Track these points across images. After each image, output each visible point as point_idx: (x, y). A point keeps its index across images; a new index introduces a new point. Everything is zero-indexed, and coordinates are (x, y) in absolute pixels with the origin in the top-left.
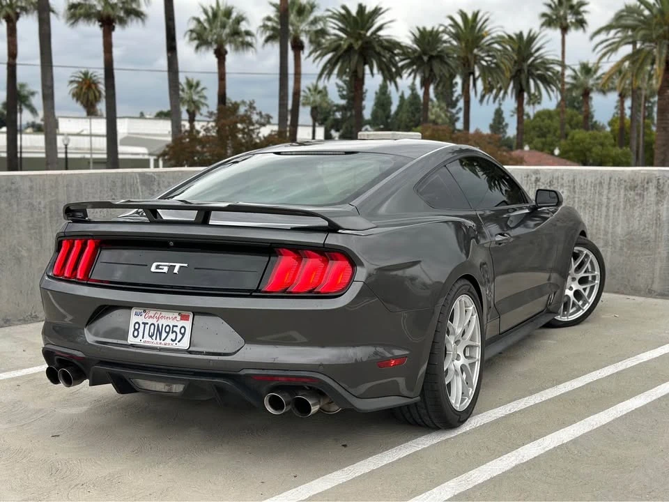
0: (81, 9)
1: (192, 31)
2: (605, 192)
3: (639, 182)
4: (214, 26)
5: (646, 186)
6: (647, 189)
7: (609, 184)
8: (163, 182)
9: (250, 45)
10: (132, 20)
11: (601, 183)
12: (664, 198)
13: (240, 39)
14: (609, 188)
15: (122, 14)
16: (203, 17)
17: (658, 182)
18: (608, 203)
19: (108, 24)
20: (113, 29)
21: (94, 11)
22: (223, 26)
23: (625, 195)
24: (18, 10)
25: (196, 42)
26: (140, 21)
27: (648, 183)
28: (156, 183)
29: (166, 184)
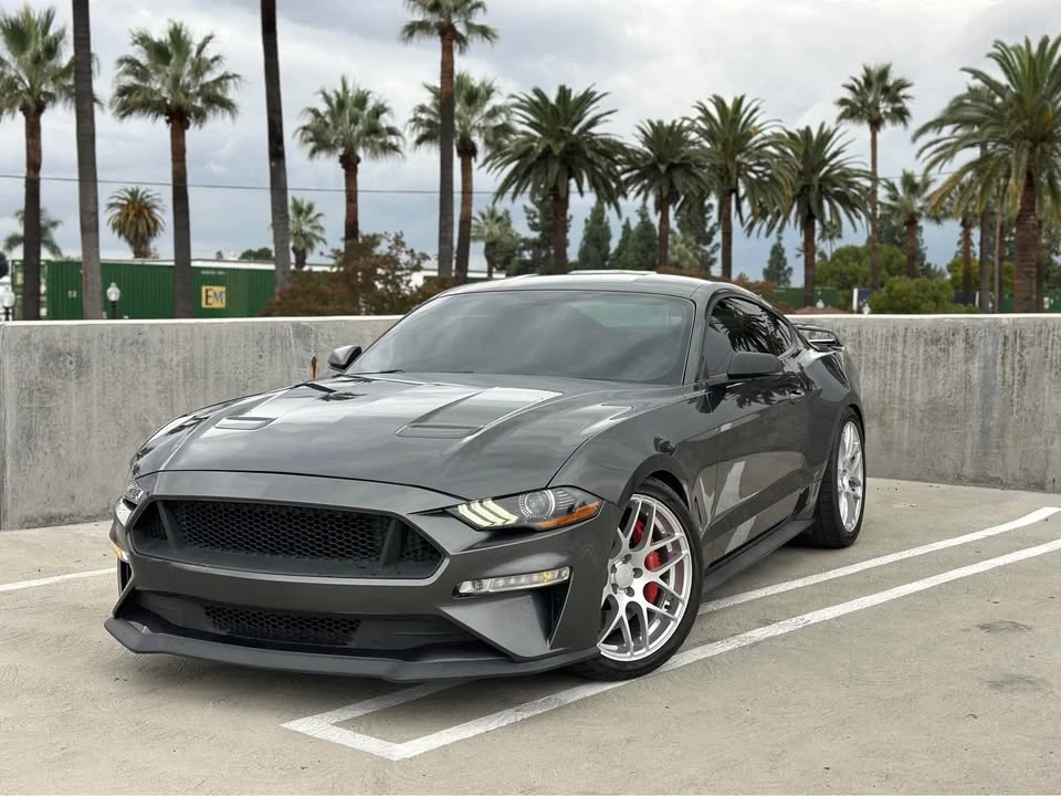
0: (138, 94)
1: (305, 128)
2: (900, 349)
3: (942, 334)
4: (340, 120)
5: (951, 339)
6: (953, 343)
7: (905, 336)
8: (322, 334)
9: (395, 148)
10: (215, 111)
11: (894, 336)
12: (975, 353)
13: (381, 140)
14: (905, 342)
15: (199, 103)
16: (323, 108)
17: (967, 334)
18: (904, 362)
19: (179, 118)
20: (187, 126)
21: (156, 98)
22: (355, 121)
23: (926, 351)
24: (42, 98)
25: (311, 145)
26: (228, 113)
27: (953, 335)
28: (313, 336)
29: (326, 336)
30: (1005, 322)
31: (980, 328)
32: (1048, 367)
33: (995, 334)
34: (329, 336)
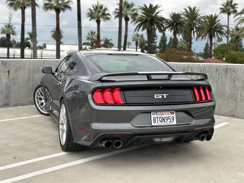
0: (48, 5)
1: (88, 14)
4: (96, 11)
8: (11, 64)
9: (109, 19)
10: (67, 9)
13: (106, 17)
15: (63, 7)
16: (92, 9)
19: (58, 11)
20: (60, 12)
21: (53, 6)
22: (99, 12)
24: (25, 5)
25: (90, 18)
26: (69, 10)
28: (8, 64)
34: (14, 64)
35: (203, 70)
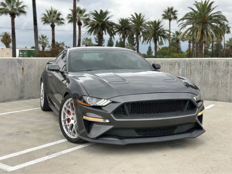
0: (3, 10)
1: (43, 18)
2: (164, 66)
4: (50, 16)
5: (175, 64)
6: (175, 65)
7: (165, 64)
8: (25, 62)
9: (63, 23)
10: (21, 14)
11: (162, 63)
12: (180, 68)
13: (60, 21)
14: (165, 65)
15: (18, 12)
16: (46, 14)
17: (179, 63)
18: (165, 69)
19: (13, 15)
20: (15, 17)
21: (8, 11)
22: (54, 17)
23: (169, 67)
25: (44, 22)
26: (24, 15)
27: (176, 63)
28: (22, 62)
29: (26, 62)
30: (187, 60)
31: (181, 61)
32: (196, 70)
33: (185, 63)
34: (27, 62)
35: (188, 64)
